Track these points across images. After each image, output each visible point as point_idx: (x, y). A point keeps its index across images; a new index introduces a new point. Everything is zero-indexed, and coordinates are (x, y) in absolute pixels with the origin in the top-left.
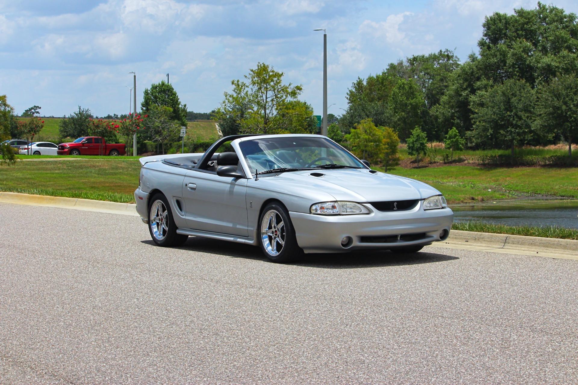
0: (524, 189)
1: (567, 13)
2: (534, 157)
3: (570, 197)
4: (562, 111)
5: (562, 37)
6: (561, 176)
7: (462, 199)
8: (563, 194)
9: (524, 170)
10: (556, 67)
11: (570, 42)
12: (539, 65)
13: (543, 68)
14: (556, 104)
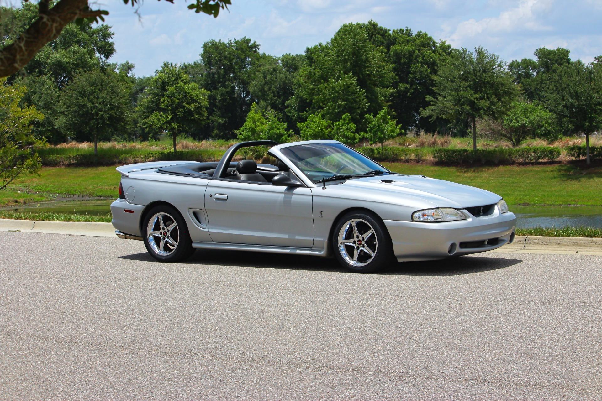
0: (55, 189)
2: (58, 157)
3: (108, 197)
4: (88, 108)
5: (73, 31)
6: (91, 176)
7: (6, 203)
8: (100, 194)
9: (49, 170)
10: (67, 63)
11: (81, 36)
12: (49, 61)
13: (54, 64)
14: (81, 101)
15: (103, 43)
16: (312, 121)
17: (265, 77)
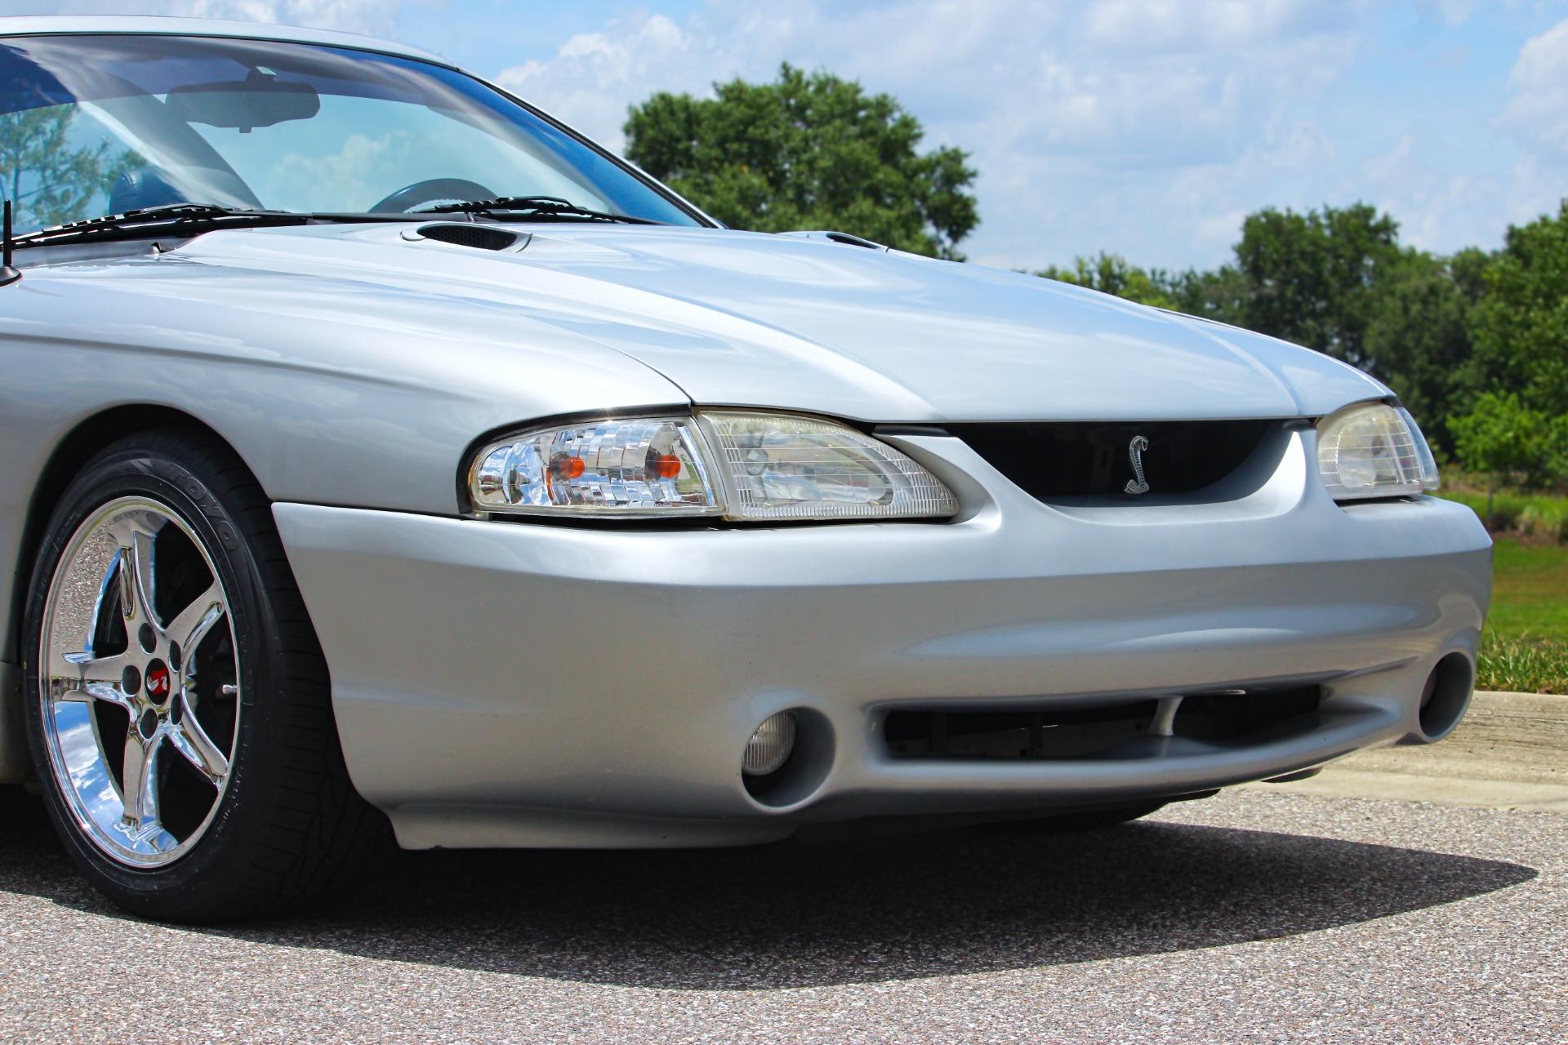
1: (869, 93)
11: (880, 176)
15: (945, 197)
16: (1489, 413)
17: (1406, 310)
